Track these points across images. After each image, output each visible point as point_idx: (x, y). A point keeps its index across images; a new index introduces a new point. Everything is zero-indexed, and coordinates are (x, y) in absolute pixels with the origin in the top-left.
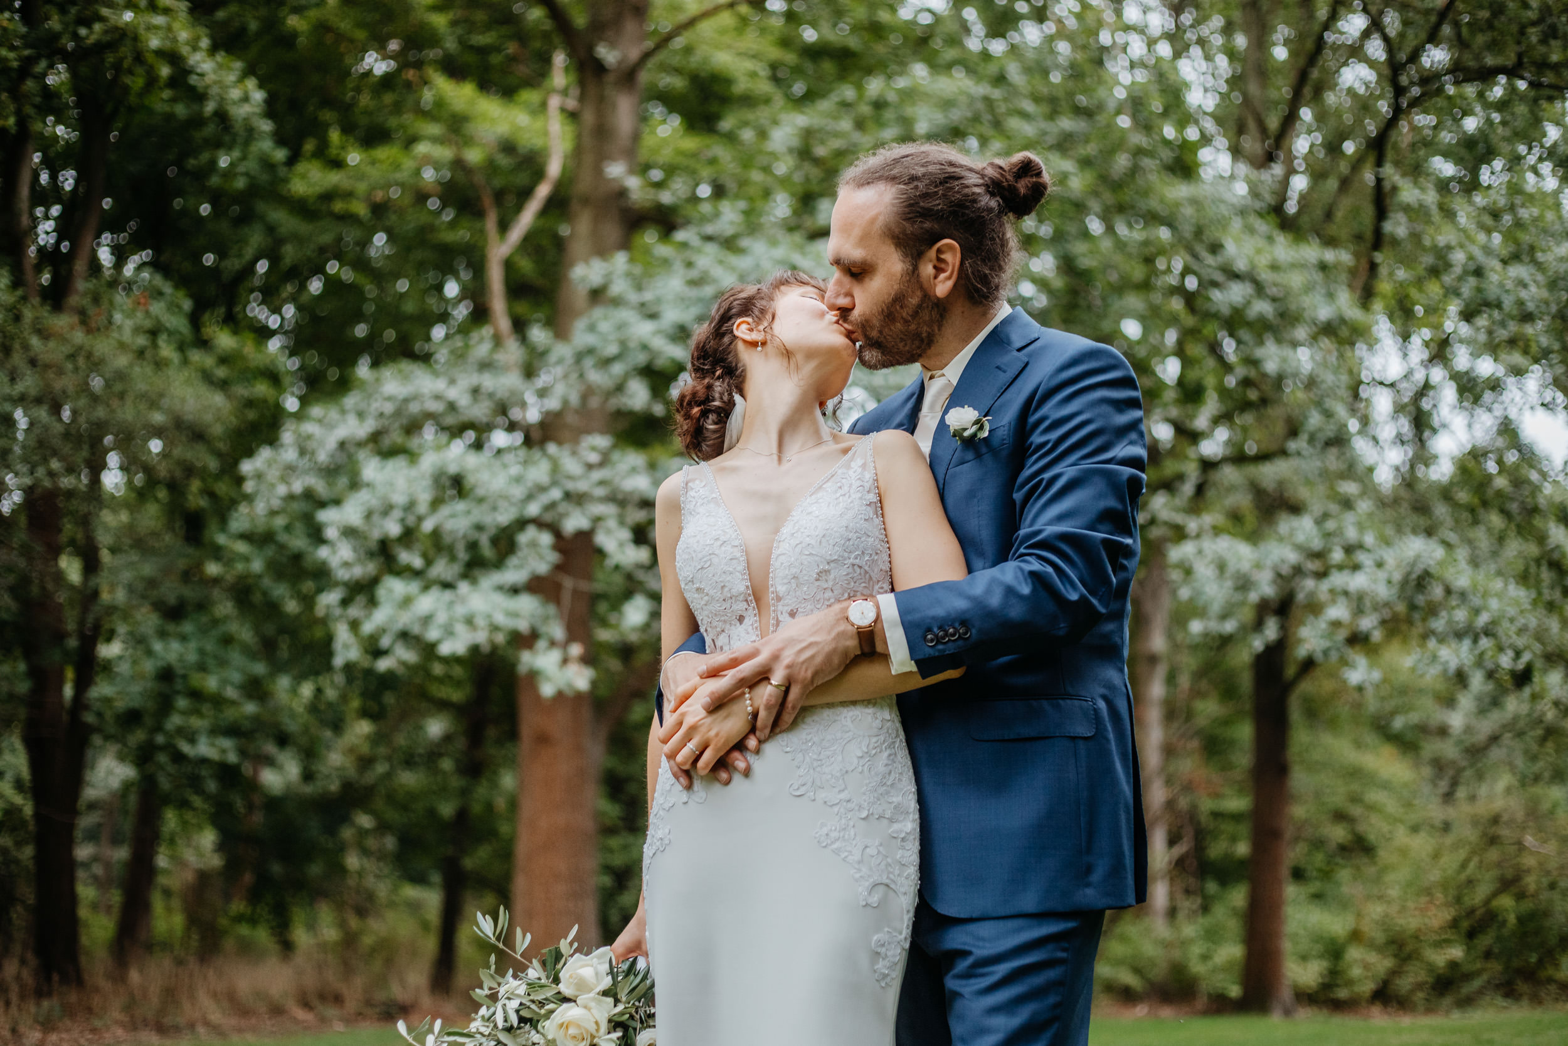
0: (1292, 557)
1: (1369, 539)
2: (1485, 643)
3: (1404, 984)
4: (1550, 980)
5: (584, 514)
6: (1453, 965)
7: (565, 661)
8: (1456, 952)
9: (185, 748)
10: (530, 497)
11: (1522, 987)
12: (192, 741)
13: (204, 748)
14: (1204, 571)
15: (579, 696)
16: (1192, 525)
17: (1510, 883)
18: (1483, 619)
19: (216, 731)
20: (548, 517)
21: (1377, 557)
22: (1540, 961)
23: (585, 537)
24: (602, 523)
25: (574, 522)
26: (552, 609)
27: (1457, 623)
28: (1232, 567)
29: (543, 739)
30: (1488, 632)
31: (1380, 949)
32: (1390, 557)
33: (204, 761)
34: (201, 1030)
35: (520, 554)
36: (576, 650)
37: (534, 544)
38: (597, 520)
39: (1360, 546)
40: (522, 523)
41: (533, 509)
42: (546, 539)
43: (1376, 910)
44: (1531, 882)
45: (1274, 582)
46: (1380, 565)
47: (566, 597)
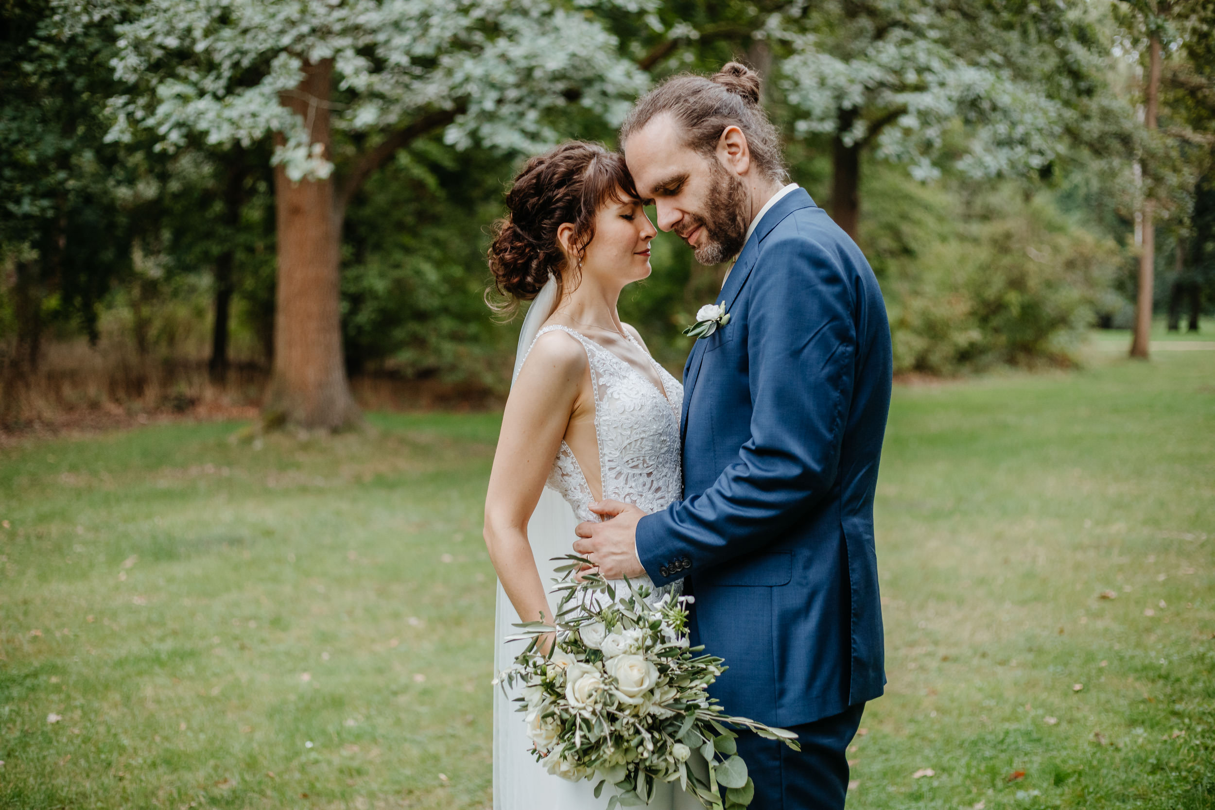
0: (878, 74)
1: (936, 64)
2: (1020, 150)
3: (935, 358)
5: (327, 47)
6: (972, 345)
7: (310, 156)
8: (975, 335)
9: (12, 207)
10: (282, 32)
12: (18, 201)
13: (27, 207)
14: (808, 81)
15: (320, 182)
16: (799, 41)
17: (1017, 283)
18: (1020, 131)
19: (35, 195)
20: (299, 48)
21: (941, 78)
22: (1035, 337)
23: (328, 63)
24: (341, 54)
25: (319, 52)
26: (299, 119)
27: (1000, 134)
28: (830, 82)
29: (296, 211)
30: (1023, 142)
31: (918, 332)
32: (951, 77)
33: (27, 217)
34: (37, 426)
35: (274, 75)
36: (318, 149)
37: (285, 66)
38: (338, 51)
39: (928, 69)
40: (275, 52)
41: (286, 40)
42: (295, 64)
43: (917, 304)
44: (1033, 283)
45: (863, 94)
46: (942, 84)
47: (312, 112)
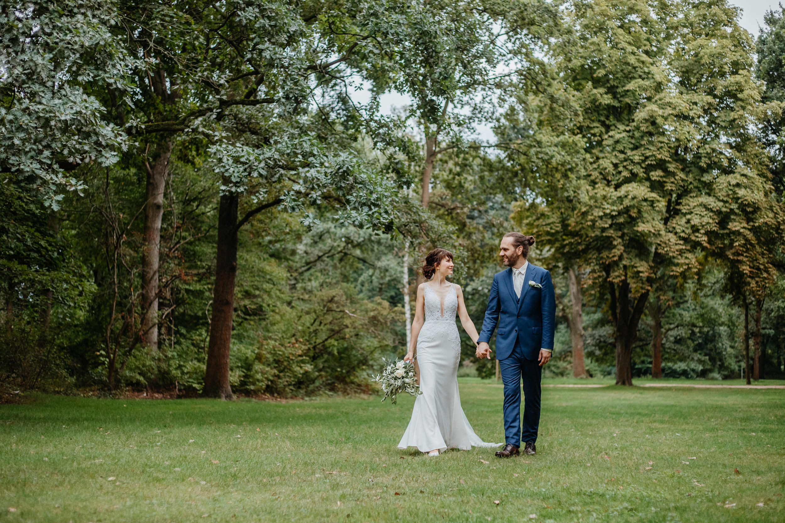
3: (282, 382)
4: (352, 383)
6: (306, 374)
8: (309, 367)
11: (339, 386)
17: (335, 333)
22: (348, 372)
31: (271, 365)
44: (348, 332)
